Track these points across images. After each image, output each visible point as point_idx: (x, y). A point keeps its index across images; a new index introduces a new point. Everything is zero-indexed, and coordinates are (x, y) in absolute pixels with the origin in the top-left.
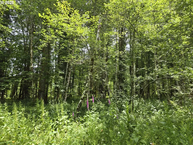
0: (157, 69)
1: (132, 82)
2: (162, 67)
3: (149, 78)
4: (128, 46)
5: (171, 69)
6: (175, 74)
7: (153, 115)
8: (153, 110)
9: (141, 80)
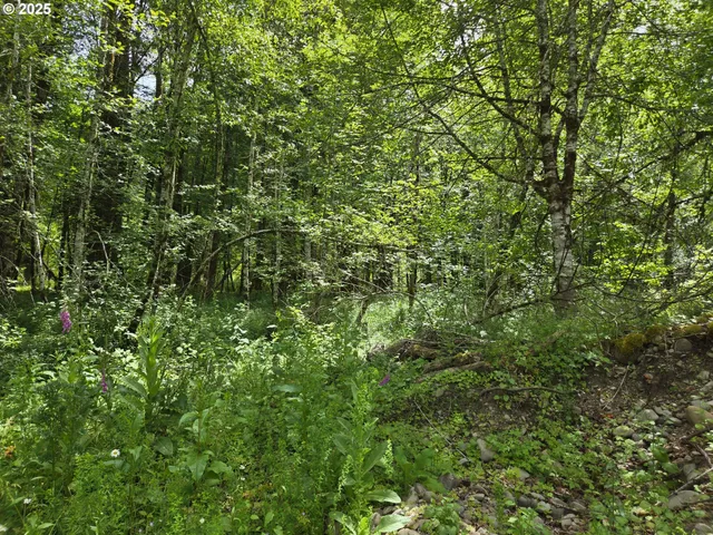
0: (254, 197)
1: (160, 235)
2: (270, 193)
3: (224, 224)
4: (149, 81)
5: (301, 206)
6: (313, 223)
7: (236, 357)
8: (236, 342)
9: (195, 229)
